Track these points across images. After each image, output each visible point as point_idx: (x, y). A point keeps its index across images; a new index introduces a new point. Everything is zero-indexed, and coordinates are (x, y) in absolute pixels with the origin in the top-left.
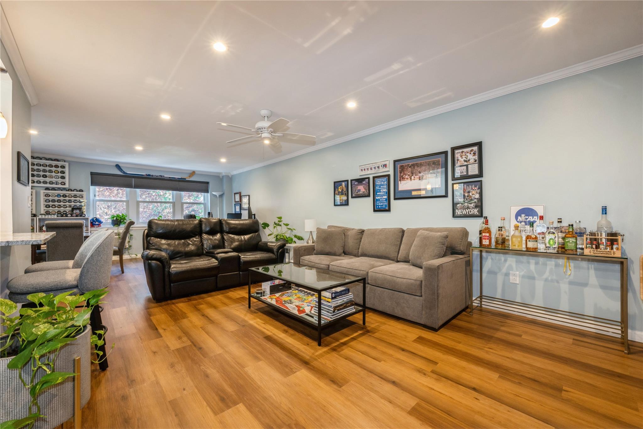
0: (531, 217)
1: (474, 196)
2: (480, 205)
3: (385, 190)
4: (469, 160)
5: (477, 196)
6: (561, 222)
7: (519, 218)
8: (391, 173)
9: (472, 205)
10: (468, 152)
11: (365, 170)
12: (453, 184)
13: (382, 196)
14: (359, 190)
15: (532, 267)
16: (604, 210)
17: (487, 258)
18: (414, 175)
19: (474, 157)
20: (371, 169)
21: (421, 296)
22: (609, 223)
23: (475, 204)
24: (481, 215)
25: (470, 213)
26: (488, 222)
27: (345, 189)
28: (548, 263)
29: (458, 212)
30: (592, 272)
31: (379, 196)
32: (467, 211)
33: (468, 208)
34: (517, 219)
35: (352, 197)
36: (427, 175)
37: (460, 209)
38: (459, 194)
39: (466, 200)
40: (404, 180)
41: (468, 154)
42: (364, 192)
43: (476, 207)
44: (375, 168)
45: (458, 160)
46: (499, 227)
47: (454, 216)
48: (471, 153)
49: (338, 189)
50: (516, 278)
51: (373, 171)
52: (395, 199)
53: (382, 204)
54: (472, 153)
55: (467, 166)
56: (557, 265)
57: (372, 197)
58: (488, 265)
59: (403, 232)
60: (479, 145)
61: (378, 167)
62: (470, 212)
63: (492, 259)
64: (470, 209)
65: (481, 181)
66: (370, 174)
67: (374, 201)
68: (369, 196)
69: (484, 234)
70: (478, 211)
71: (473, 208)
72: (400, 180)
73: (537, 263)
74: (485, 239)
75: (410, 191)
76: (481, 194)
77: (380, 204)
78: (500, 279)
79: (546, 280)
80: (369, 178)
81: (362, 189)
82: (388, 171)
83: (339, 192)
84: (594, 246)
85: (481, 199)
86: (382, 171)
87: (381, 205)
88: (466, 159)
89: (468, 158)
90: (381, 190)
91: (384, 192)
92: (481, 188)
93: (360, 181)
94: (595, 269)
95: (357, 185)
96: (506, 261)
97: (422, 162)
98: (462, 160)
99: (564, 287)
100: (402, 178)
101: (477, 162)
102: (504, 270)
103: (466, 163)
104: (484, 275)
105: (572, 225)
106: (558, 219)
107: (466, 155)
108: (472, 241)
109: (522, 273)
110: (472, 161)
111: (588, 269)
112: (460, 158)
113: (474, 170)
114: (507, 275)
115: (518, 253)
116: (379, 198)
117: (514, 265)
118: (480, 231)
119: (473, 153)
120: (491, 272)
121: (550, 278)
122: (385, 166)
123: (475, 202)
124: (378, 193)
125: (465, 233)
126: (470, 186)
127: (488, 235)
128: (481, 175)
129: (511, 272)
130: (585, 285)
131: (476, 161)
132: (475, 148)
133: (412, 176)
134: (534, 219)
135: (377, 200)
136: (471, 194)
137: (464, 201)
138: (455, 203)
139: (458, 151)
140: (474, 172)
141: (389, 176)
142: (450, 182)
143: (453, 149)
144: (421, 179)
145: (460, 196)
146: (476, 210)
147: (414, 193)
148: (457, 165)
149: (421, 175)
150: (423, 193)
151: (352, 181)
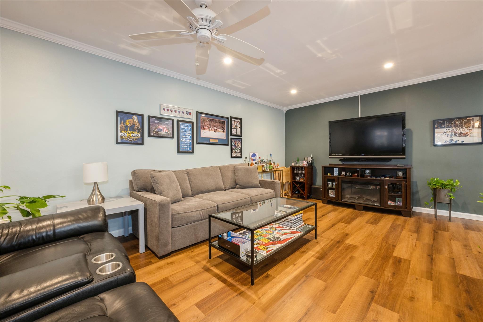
1: (239, 146)
3: (190, 135)
5: (240, 147)
7: (252, 158)
8: (194, 120)
11: (168, 110)
12: (231, 138)
14: (161, 130)
16: (271, 155)
18: (211, 128)
20: (175, 112)
24: (241, 156)
25: (237, 155)
27: (137, 125)
31: (184, 139)
33: (237, 153)
35: (149, 136)
38: (233, 144)
40: (204, 130)
42: (166, 133)
44: (179, 112)
45: (233, 125)
47: (232, 157)
48: (238, 123)
49: (124, 121)
51: (177, 114)
52: (198, 143)
53: (186, 146)
57: (175, 139)
60: (241, 119)
61: (183, 113)
65: (241, 139)
66: (175, 116)
67: (179, 143)
68: (172, 137)
72: (202, 129)
75: (209, 139)
77: (184, 146)
80: (173, 120)
81: (163, 129)
82: (191, 119)
83: (127, 127)
85: (241, 148)
86: (186, 117)
87: (186, 148)
89: (237, 125)
90: (186, 134)
91: (189, 136)
92: (241, 142)
95: (158, 123)
97: (216, 119)
98: (235, 125)
100: (203, 128)
101: (240, 128)
103: (236, 128)
107: (236, 123)
110: (238, 127)
112: (234, 124)
116: (184, 141)
122: (189, 113)
124: (183, 137)
126: (238, 141)
128: (241, 135)
131: (239, 128)
132: (239, 121)
133: (210, 127)
136: (238, 145)
137: (235, 149)
138: (232, 149)
139: (233, 119)
140: (239, 133)
141: (193, 123)
142: (230, 137)
143: (231, 118)
144: (215, 131)
145: (234, 146)
146: (240, 154)
147: (211, 141)
148: (233, 128)
149: (215, 128)
150: (217, 141)
151: (150, 117)
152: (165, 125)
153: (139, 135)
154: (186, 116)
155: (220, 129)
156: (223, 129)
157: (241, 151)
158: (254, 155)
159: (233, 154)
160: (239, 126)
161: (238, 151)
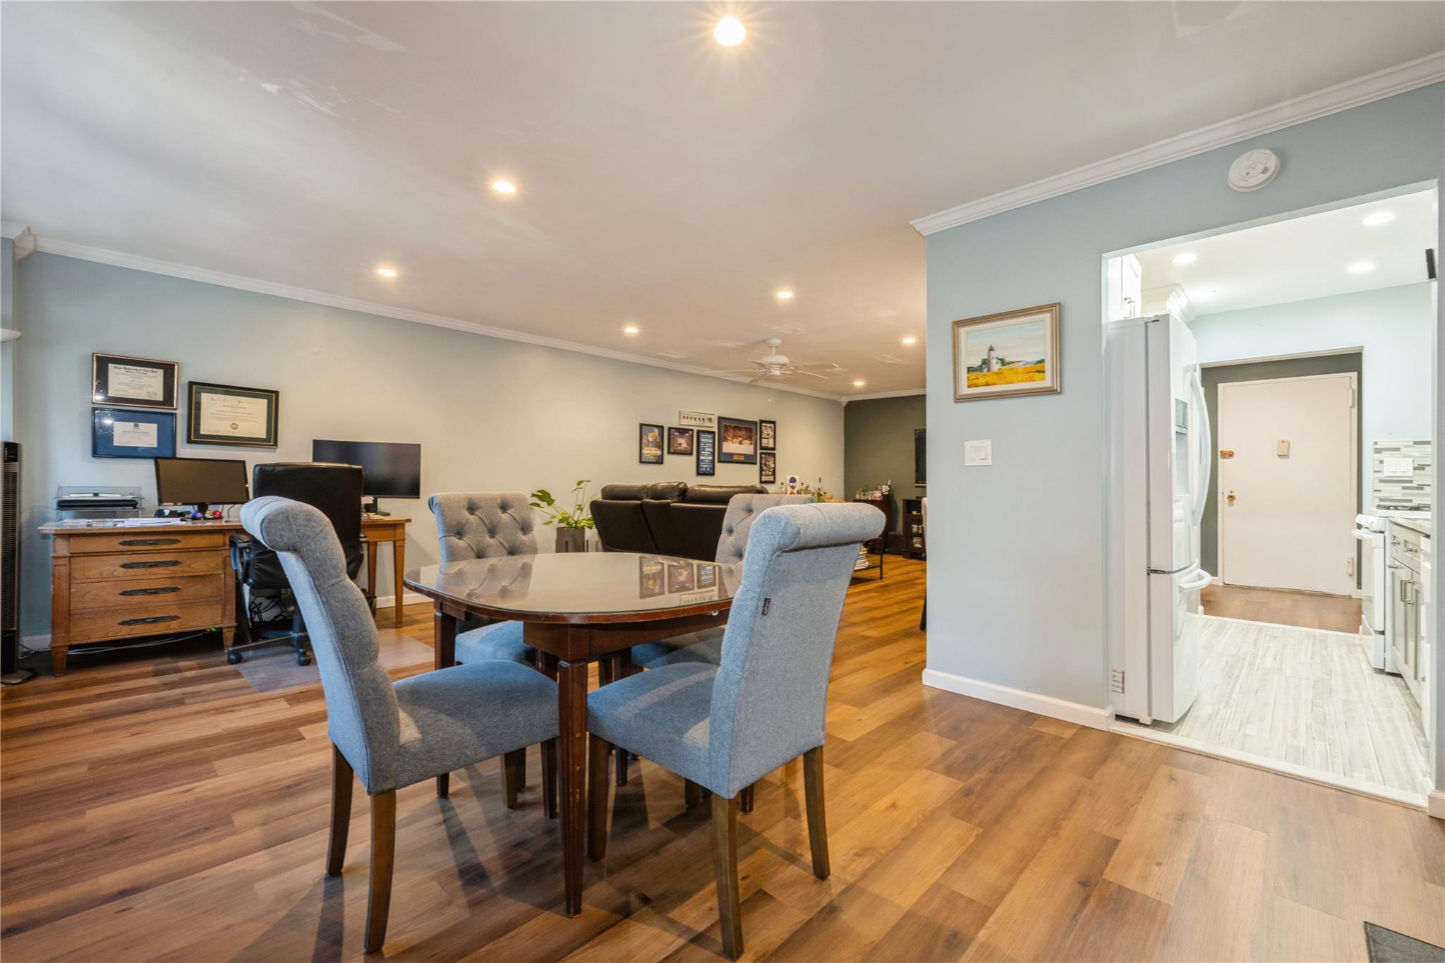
1: (771, 465)
3: (710, 450)
4: (769, 435)
5: (773, 466)
8: (715, 429)
10: (769, 428)
11: (691, 418)
12: (761, 454)
13: (706, 458)
14: (680, 444)
16: (820, 480)
20: (695, 419)
24: (775, 481)
27: (658, 439)
29: (763, 478)
31: (704, 456)
32: (768, 478)
33: (768, 475)
35: (669, 453)
37: (765, 476)
38: (763, 462)
39: (768, 468)
40: (728, 442)
42: (685, 447)
43: (772, 475)
44: (700, 419)
45: (763, 432)
47: (761, 481)
49: (647, 436)
51: (697, 423)
52: (720, 461)
53: (706, 465)
55: (768, 439)
57: (694, 456)
60: (775, 423)
61: (703, 419)
62: (770, 479)
65: (774, 454)
66: (695, 425)
67: (698, 461)
68: (691, 454)
72: (724, 441)
75: (732, 455)
76: (775, 463)
77: (704, 465)
80: (692, 430)
81: (683, 442)
82: (712, 427)
83: (649, 442)
85: (774, 468)
86: (707, 426)
87: (706, 468)
89: (769, 433)
90: (706, 449)
91: (709, 452)
92: (775, 460)
93: (682, 431)
95: (677, 436)
97: (742, 426)
98: (766, 433)
100: (726, 440)
103: (767, 437)
112: (765, 431)
113: (771, 443)
116: (704, 458)
119: (772, 429)
122: (711, 420)
123: (772, 471)
124: (703, 452)
126: (770, 457)
128: (775, 448)
131: (772, 436)
132: (772, 425)
133: (734, 438)
135: (703, 461)
137: (766, 469)
138: (761, 470)
139: (763, 424)
140: (771, 445)
141: (714, 433)
142: (759, 451)
143: (762, 422)
144: (740, 443)
145: (764, 464)
146: (772, 477)
147: (735, 458)
148: (763, 436)
149: (740, 439)
150: (742, 458)
151: (670, 429)
152: (684, 437)
153: (659, 452)
154: (707, 424)
155: (746, 439)
156: (750, 438)
157: (774, 474)
158: (793, 480)
159: (762, 475)
160: (771, 433)
161: (770, 473)
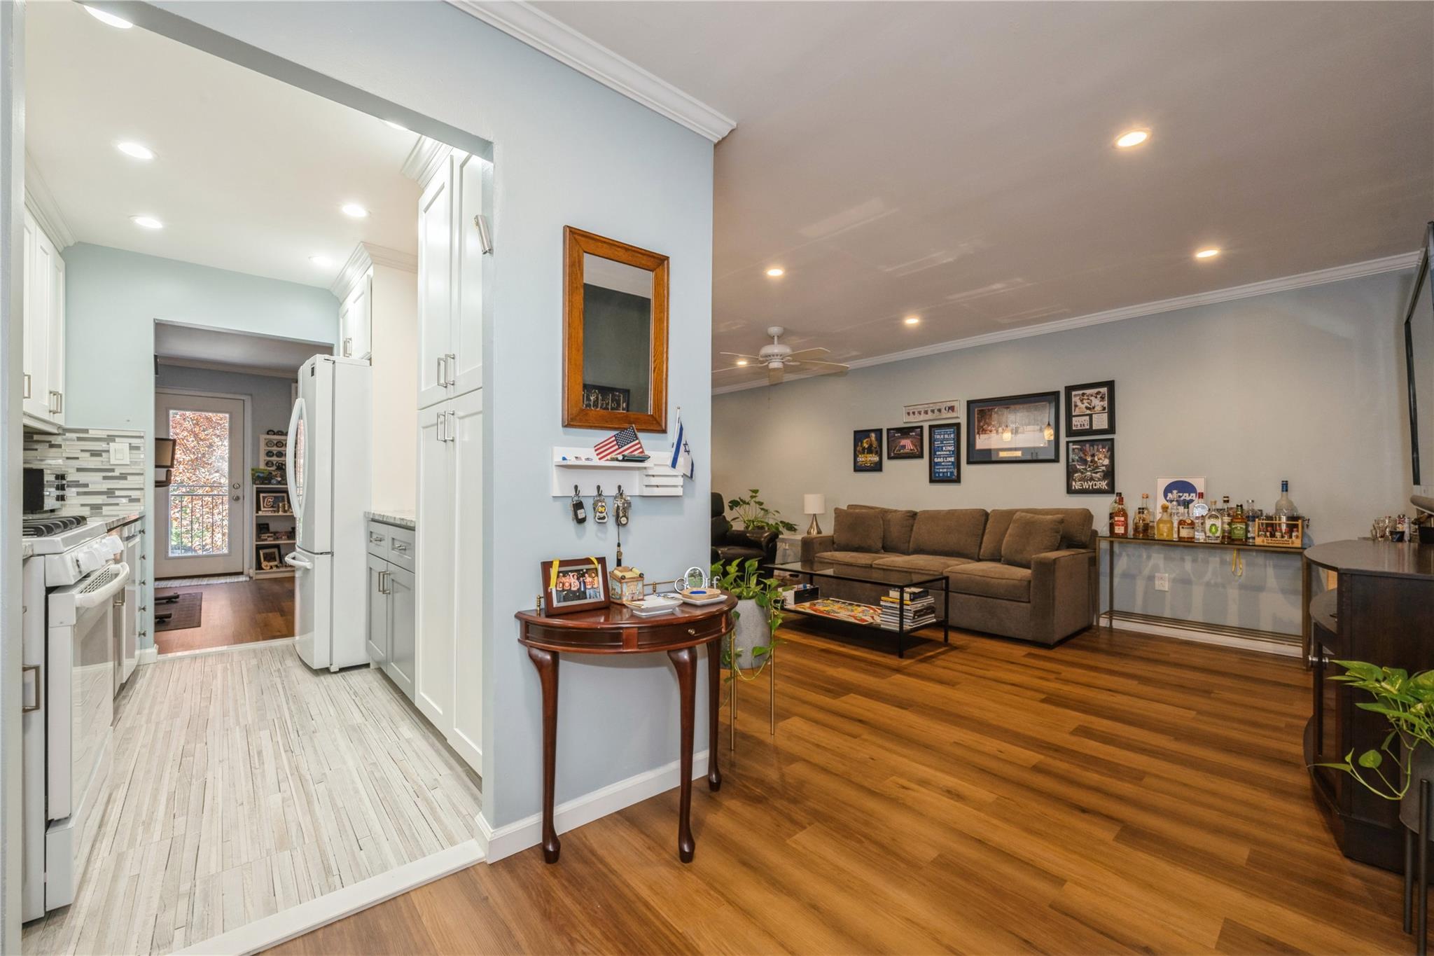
0: (1187, 494)
1: (1101, 461)
2: (1110, 474)
3: (952, 448)
4: (1094, 408)
5: (1106, 462)
6: (1228, 501)
7: (1170, 495)
8: (963, 420)
9: (1098, 475)
10: (1092, 396)
11: (914, 413)
12: (1068, 443)
13: (945, 459)
14: (904, 447)
15: (1188, 566)
17: (1120, 555)
18: (1003, 426)
19: (1102, 403)
20: (926, 412)
21: (1029, 602)
22: (1291, 503)
23: (1102, 474)
24: (1111, 490)
25: (1094, 487)
26: (1122, 501)
27: (875, 444)
28: (1211, 559)
29: (1076, 485)
30: (1270, 571)
31: (940, 457)
32: (1091, 484)
33: (1092, 479)
34: (1166, 496)
35: (890, 458)
36: (1025, 427)
37: (1079, 481)
38: (1077, 458)
39: (1089, 467)
40: (985, 433)
41: (1092, 398)
42: (911, 450)
43: (1104, 478)
44: (933, 411)
45: (1076, 406)
46: (1139, 509)
47: (1070, 490)
48: (1096, 397)
49: (862, 443)
50: (1163, 583)
51: (930, 416)
52: (969, 462)
53: (945, 470)
54: (1099, 396)
55: (1091, 416)
56: (1223, 562)
57: (926, 459)
58: (1122, 564)
59: (986, 515)
60: (1110, 385)
61: (939, 410)
62: (1095, 485)
63: (1128, 555)
64: (1094, 481)
65: (1112, 440)
66: (925, 420)
67: (932, 465)
68: (921, 456)
69: (1116, 519)
70: (1107, 485)
71: (1099, 480)
72: (978, 433)
73: (1194, 561)
74: (1119, 525)
75: (996, 451)
76: (1112, 458)
77: (941, 470)
78: (1140, 585)
79: (1208, 584)
80: (921, 428)
81: (908, 444)
82: (957, 418)
83: (864, 449)
84: (1268, 534)
85: (1111, 467)
86: (947, 418)
87: (944, 473)
88: (1089, 406)
89: (1093, 405)
90: (944, 448)
91: (949, 451)
92: (1112, 450)
93: (905, 431)
94: (1275, 566)
95: (899, 438)
96: (1149, 557)
97: (1016, 405)
98: (1083, 406)
99: (1233, 593)
100: (983, 430)
101: (1106, 411)
102: (1146, 572)
103: (1088, 412)
104: (1116, 580)
105: (1241, 506)
106: (1225, 497)
107: (1088, 399)
108: (1097, 530)
109: (1173, 576)
110: (1098, 408)
111: (1266, 566)
112: (1079, 403)
113: (1101, 422)
114: (1151, 578)
115: (1167, 544)
116: (939, 460)
117: (1161, 563)
118: (1111, 514)
119: (1101, 397)
120: (1128, 576)
121: (1213, 582)
122: (952, 408)
123: (1103, 471)
124: (938, 453)
125: (1087, 517)
126: (1096, 447)
127: (1122, 519)
128: (1112, 429)
129: (1156, 574)
130: (1260, 589)
131: (1104, 409)
132: (1104, 390)
133: (999, 427)
134: (1190, 498)
135: (938, 464)
136: (1096, 459)
137: (1085, 469)
138: (1071, 472)
139: (1075, 392)
140: (1101, 425)
141: (958, 425)
142: (1063, 439)
143: (1072, 389)
144: (1015, 432)
145: (1078, 461)
146: (1103, 483)
147: (1003, 455)
148: (1075, 414)
149: (1014, 426)
150: (1018, 454)
151: (890, 430)
152: (909, 438)
153: (876, 459)
154: (945, 414)
155: (1028, 424)
156: (1042, 422)
157: (1109, 477)
158: (1182, 487)
159: (1074, 483)
160: (1098, 404)
